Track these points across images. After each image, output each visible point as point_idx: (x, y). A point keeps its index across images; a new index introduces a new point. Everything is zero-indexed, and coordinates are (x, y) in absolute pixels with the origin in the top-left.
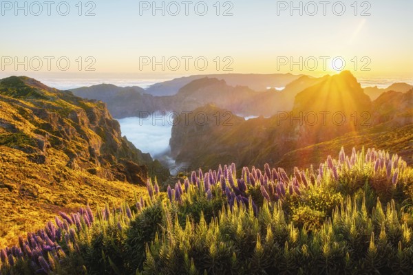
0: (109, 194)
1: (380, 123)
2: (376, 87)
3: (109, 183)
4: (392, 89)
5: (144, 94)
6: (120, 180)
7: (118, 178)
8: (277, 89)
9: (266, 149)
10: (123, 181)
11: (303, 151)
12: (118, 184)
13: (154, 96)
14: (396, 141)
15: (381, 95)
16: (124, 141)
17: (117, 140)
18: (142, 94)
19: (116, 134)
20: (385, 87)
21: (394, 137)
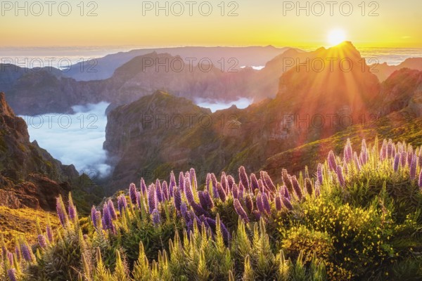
0: (12, 228)
1: (392, 111)
2: (385, 63)
3: (13, 211)
4: (405, 67)
5: (63, 78)
6: (30, 206)
7: (26, 203)
8: (254, 68)
9: (243, 153)
10: (35, 208)
11: (293, 153)
12: (26, 213)
13: (77, 80)
14: (413, 136)
15: (392, 75)
16: (34, 147)
17: (24, 147)
18: (59, 78)
19: (22, 139)
20: (396, 63)
21: (410, 130)
